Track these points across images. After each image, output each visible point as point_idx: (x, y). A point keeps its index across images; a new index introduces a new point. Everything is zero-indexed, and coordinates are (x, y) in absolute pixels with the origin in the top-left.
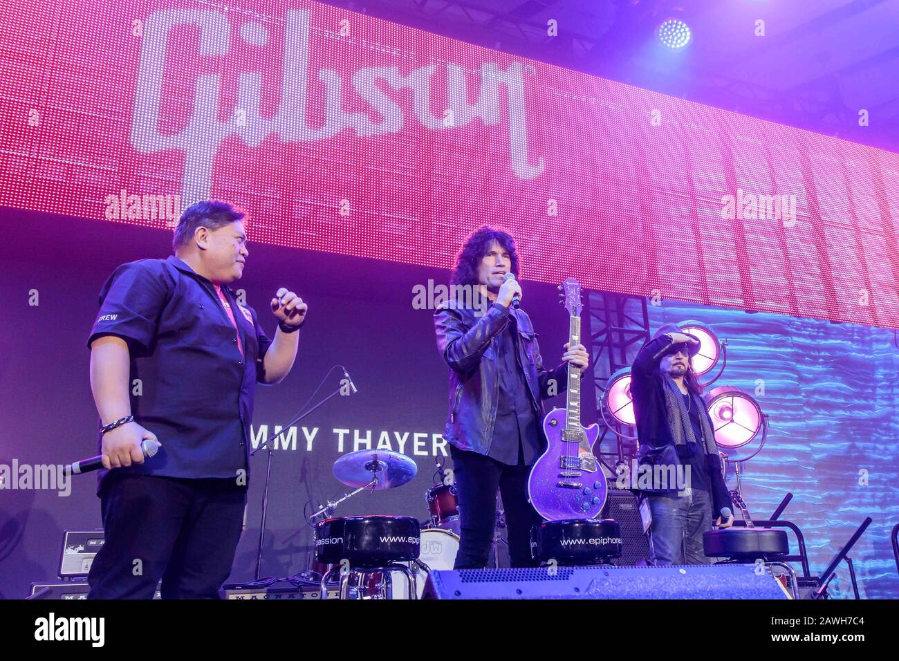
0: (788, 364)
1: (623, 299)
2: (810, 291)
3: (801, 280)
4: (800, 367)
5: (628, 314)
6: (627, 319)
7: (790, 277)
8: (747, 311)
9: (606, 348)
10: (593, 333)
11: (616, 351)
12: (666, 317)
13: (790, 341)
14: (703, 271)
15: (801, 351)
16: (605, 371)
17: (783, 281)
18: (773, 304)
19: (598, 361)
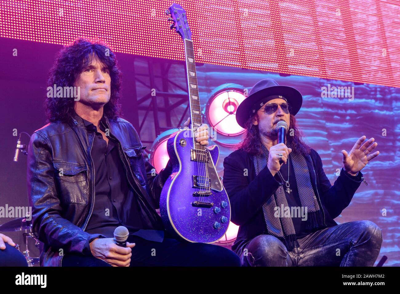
0: (319, 123)
1: (167, 65)
2: (337, 55)
3: (329, 45)
4: (329, 125)
5: (172, 79)
6: (169, 83)
7: (319, 42)
8: (281, 75)
9: (151, 113)
10: (138, 99)
11: (161, 115)
12: (208, 81)
13: (320, 101)
14: (240, 36)
15: (330, 110)
16: (151, 134)
17: (312, 45)
18: (305, 68)
19: (144, 126)
